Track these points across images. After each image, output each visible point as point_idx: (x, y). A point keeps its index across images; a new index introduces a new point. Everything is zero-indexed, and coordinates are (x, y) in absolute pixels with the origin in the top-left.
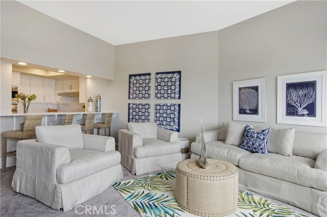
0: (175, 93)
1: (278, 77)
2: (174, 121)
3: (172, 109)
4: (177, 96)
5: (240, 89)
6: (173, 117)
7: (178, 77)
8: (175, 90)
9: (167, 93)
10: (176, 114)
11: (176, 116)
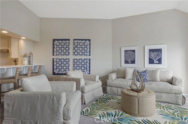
0: (87, 52)
1: (145, 46)
2: (87, 69)
3: (85, 61)
4: (88, 54)
5: (125, 51)
6: (86, 66)
7: (89, 43)
8: (87, 50)
9: (82, 52)
10: (88, 64)
11: (88, 66)
